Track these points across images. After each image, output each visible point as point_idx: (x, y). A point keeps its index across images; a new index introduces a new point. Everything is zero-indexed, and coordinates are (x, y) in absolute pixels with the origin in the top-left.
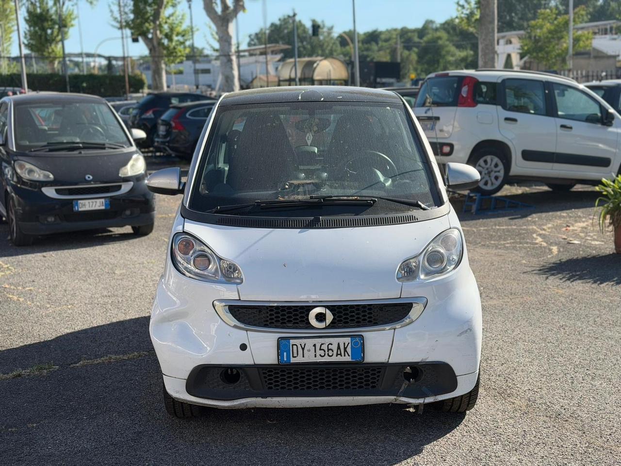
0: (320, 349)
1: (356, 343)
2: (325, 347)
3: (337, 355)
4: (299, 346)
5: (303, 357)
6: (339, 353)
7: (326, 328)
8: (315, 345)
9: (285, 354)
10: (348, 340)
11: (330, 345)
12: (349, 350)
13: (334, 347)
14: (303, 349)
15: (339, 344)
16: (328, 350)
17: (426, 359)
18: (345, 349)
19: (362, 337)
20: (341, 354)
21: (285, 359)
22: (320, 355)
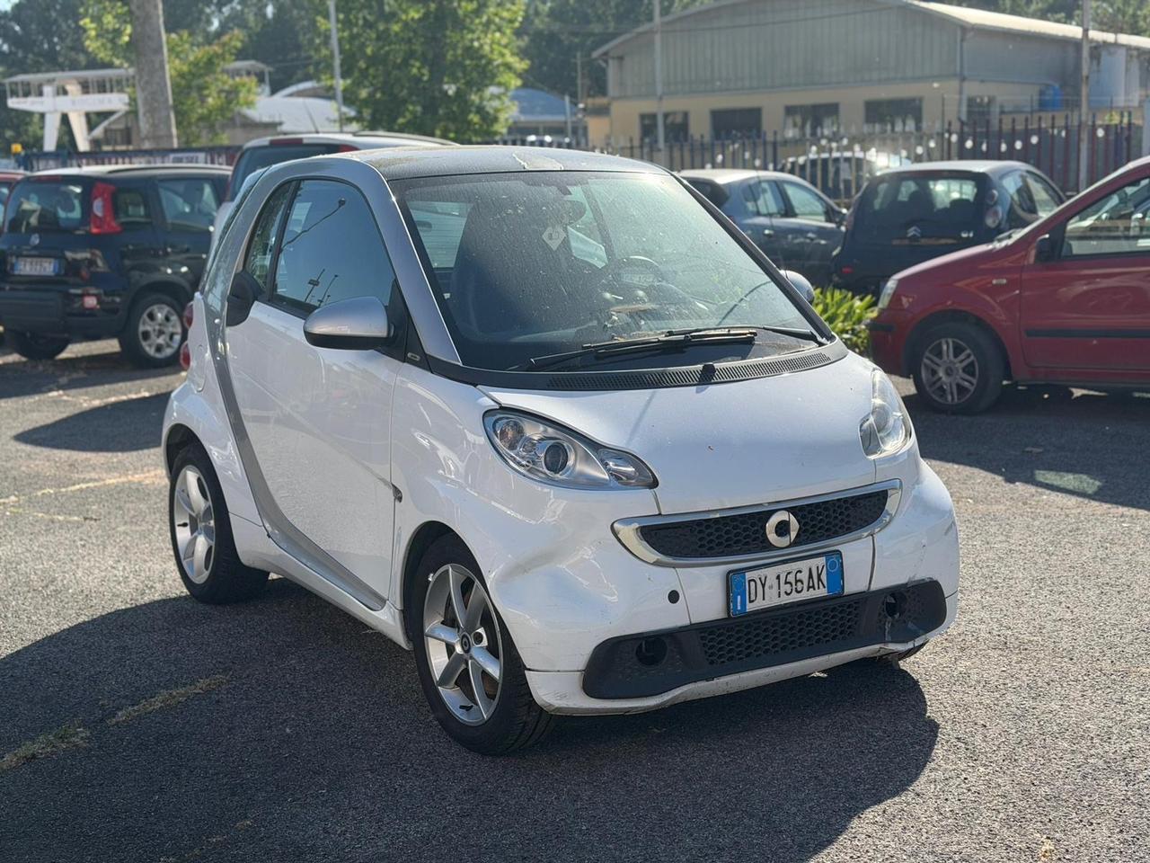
0: (786, 583)
1: (832, 565)
2: (791, 578)
3: (809, 588)
4: (758, 582)
5: (764, 599)
6: (811, 585)
7: (792, 545)
8: (778, 577)
9: (739, 597)
10: (821, 561)
11: (798, 574)
12: (824, 577)
13: (804, 576)
14: (763, 586)
15: (810, 569)
16: (797, 581)
17: (914, 577)
18: (819, 576)
19: (839, 553)
20: (813, 587)
21: (739, 608)
22: (786, 592)
